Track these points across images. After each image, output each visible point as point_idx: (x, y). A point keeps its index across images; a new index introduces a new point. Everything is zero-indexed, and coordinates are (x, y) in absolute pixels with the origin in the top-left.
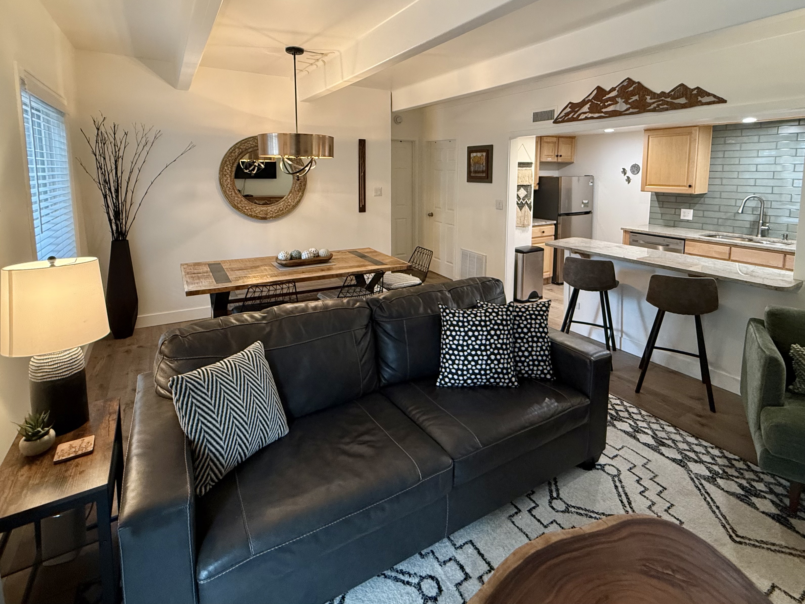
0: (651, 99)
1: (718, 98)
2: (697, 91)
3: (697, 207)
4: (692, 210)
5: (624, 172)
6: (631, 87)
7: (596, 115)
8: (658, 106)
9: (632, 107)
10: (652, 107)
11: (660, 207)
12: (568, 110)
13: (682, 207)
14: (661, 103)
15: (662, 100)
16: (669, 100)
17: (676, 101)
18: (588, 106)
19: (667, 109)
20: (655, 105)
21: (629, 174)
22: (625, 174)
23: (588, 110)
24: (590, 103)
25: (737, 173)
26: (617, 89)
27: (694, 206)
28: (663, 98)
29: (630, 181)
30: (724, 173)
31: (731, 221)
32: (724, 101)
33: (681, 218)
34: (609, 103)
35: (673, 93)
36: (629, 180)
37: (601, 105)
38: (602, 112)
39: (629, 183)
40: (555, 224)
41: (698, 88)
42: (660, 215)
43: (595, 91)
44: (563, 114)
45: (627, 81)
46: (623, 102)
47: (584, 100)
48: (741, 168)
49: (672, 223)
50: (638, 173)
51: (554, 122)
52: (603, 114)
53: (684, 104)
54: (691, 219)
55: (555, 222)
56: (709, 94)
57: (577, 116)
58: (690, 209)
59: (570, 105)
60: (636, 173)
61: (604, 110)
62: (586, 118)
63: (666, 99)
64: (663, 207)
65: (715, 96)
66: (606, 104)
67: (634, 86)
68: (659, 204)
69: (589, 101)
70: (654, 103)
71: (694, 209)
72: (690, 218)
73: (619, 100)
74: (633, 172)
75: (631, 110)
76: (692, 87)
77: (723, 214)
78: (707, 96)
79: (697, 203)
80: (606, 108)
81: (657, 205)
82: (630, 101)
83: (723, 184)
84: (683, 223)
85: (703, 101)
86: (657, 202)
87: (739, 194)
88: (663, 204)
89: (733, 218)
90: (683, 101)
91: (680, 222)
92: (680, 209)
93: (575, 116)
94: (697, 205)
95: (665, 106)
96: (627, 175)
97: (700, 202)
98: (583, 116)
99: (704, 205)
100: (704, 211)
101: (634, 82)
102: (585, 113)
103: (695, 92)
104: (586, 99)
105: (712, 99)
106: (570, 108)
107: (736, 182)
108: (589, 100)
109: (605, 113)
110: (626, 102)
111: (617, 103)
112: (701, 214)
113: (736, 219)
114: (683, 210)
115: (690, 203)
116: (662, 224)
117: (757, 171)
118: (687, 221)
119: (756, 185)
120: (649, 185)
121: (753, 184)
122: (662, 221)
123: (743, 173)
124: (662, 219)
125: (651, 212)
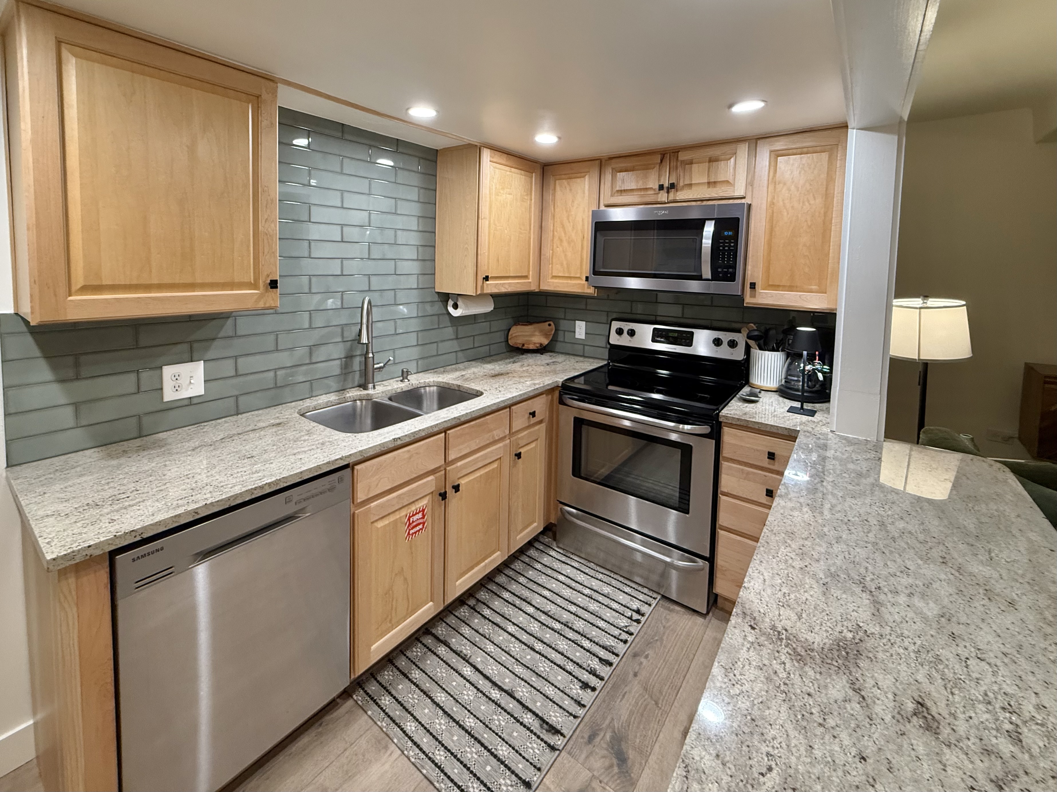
3: (216, 349)
4: (202, 362)
11: (60, 381)
13: (164, 359)
25: (306, 243)
27: (207, 349)
31: (302, 369)
33: (166, 399)
42: (69, 412)
48: (316, 232)
49: (130, 429)
54: (202, 393)
58: (192, 361)
64: (78, 378)
68: (54, 368)
71: (208, 357)
72: (196, 389)
79: (214, 339)
81: (48, 376)
84: (171, 413)
87: (315, 297)
89: (307, 361)
91: (163, 414)
92: (160, 369)
94: (217, 343)
97: (221, 334)
99: (236, 341)
100: (236, 357)
107: (307, 267)
112: (227, 368)
113: (314, 361)
114: (168, 371)
115: (191, 343)
116: (88, 446)
117: (342, 241)
118: (186, 402)
119: (345, 273)
120: (85, 289)
121: (339, 273)
122: (79, 432)
123: (319, 244)
124: (84, 423)
125: (10, 414)
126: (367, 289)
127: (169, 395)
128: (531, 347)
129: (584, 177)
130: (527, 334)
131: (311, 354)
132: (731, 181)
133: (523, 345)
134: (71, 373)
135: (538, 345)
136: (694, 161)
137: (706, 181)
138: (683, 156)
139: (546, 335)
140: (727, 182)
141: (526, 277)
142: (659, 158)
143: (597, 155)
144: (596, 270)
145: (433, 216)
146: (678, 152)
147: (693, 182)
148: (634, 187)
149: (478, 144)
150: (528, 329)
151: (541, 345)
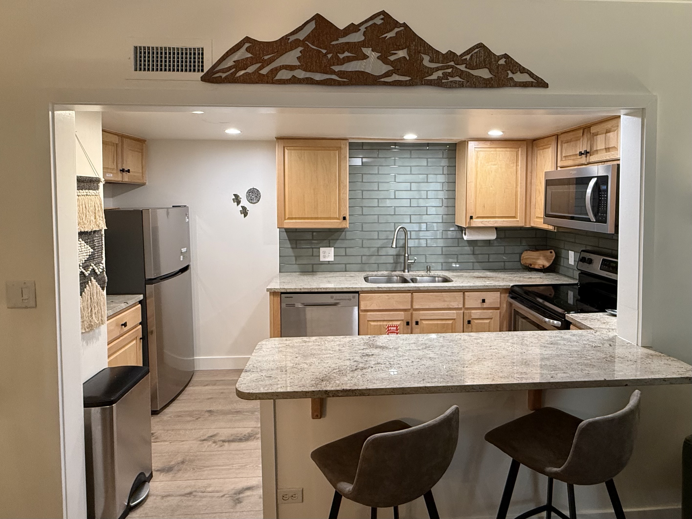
0: (431, 61)
1: (536, 78)
2: (505, 62)
3: (338, 244)
4: (333, 248)
5: (237, 199)
6: (391, 30)
7: (318, 77)
8: (446, 76)
9: (396, 71)
10: (434, 76)
11: (292, 248)
12: (242, 54)
13: (321, 245)
14: (450, 70)
15: (452, 67)
16: (462, 67)
17: (475, 73)
18: (297, 53)
19: (461, 86)
20: (440, 73)
21: (244, 202)
22: (238, 203)
23: (297, 63)
24: (300, 49)
25: (376, 200)
26: (363, 29)
27: (335, 243)
28: (452, 63)
29: (247, 213)
30: (364, 200)
31: (374, 257)
32: (545, 85)
33: (321, 260)
34: (347, 54)
35: (468, 57)
36: (245, 212)
37: (329, 56)
38: (333, 72)
39: (245, 216)
40: (140, 302)
41: (506, 56)
42: (294, 258)
43: (312, 25)
44: (229, 62)
45: (382, 17)
46: (378, 58)
47: (285, 39)
48: (382, 195)
49: (310, 268)
50: (258, 201)
51: (203, 79)
52: (334, 77)
53: (488, 79)
54: (333, 260)
55: (141, 297)
56: (523, 70)
57: (272, 70)
58: (330, 247)
59: (247, 45)
60: (255, 201)
61: (337, 68)
62: (294, 81)
63: (458, 67)
64: (296, 248)
65: (531, 74)
66: (341, 56)
67: (397, 30)
68: (291, 244)
69: (297, 43)
70: (437, 69)
71: (335, 246)
72: (331, 258)
73: (367, 51)
74: (251, 201)
75: (396, 77)
76: (498, 53)
77: (366, 249)
78: (521, 73)
79: (337, 240)
80: (342, 64)
81: (289, 246)
82: (392, 58)
83: (364, 214)
84: (323, 266)
85: (516, 80)
86: (288, 241)
87: (381, 225)
88: (296, 244)
89: (376, 254)
90: (485, 73)
91: (320, 266)
92: (319, 248)
93: (264, 71)
94: (338, 241)
95: (457, 79)
96: (241, 204)
97: (340, 238)
98: (284, 75)
99: (346, 241)
100: (346, 248)
101: (396, 24)
102: (291, 68)
103: (502, 62)
104: (292, 38)
105: (526, 78)
106: (248, 50)
107: (377, 211)
108: (297, 40)
109: (341, 74)
110: (383, 59)
111: (365, 57)
112: (342, 252)
113: (380, 254)
114: (322, 250)
115: (329, 240)
116: (297, 271)
117: (395, 198)
118: (327, 263)
119: (396, 214)
120: (289, 218)
121: (393, 213)
122: (296, 266)
123: (383, 200)
124: (297, 263)
125: (282, 256)
126: (409, 222)
127: (322, 259)
128: (537, 267)
129: (549, 148)
130: (535, 257)
131: (378, 251)
132: (616, 146)
133: (531, 265)
134: (294, 246)
135: (542, 266)
136: (599, 133)
137: (604, 147)
138: (593, 130)
139: (547, 259)
140: (614, 147)
141: (514, 217)
142: (581, 131)
143: (556, 132)
144: (547, 213)
145: (454, 181)
146: (590, 127)
147: (598, 149)
148: (571, 154)
149: (466, 140)
150: (535, 254)
151: (543, 266)
